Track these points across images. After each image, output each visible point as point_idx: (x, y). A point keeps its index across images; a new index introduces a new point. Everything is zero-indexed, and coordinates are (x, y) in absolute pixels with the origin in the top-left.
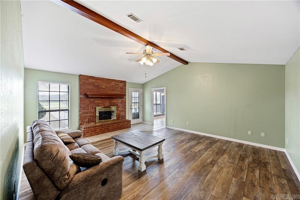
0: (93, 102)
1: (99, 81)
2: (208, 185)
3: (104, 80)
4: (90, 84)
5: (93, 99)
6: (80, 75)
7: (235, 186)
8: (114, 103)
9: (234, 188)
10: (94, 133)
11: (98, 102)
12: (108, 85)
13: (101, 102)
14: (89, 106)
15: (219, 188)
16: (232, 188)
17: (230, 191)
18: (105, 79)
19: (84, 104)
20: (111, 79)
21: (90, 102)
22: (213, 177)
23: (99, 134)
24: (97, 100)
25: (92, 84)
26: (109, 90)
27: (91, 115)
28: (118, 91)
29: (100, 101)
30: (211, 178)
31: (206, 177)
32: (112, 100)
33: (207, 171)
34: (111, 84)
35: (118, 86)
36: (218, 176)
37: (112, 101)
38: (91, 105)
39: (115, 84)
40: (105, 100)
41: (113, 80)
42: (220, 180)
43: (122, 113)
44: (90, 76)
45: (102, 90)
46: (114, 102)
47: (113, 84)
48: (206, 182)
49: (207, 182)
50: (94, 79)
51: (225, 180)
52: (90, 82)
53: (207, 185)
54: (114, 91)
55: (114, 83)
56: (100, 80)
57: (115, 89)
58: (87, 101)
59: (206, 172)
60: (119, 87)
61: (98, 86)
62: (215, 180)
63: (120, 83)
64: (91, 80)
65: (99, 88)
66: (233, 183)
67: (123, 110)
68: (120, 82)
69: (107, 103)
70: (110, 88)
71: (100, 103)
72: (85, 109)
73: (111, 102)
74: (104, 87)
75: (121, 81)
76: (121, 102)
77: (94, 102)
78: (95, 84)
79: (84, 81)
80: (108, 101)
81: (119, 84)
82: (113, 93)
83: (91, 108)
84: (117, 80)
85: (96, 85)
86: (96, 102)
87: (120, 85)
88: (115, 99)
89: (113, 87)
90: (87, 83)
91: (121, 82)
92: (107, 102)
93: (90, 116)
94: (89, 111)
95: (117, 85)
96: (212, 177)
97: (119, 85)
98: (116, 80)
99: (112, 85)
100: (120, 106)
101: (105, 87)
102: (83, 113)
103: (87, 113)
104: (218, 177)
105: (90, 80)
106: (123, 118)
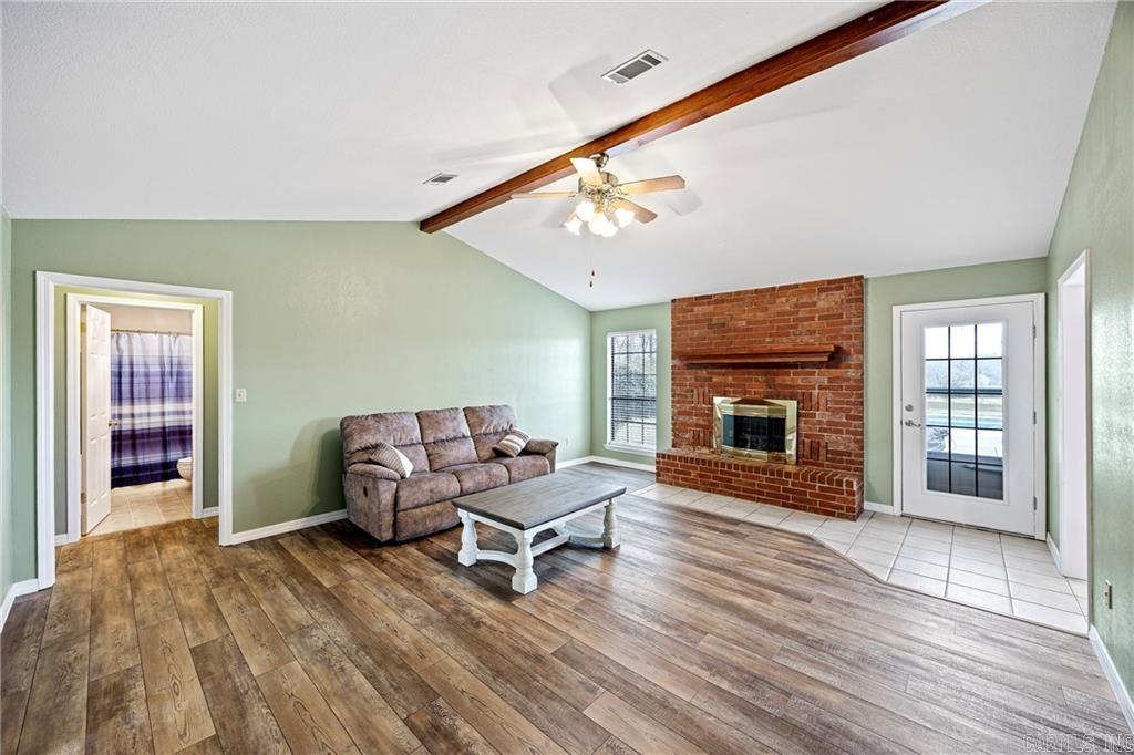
0: (706, 379)
1: (725, 305)
2: (330, 666)
3: (742, 299)
4: (697, 322)
5: (704, 372)
6: (673, 301)
7: (262, 742)
8: (790, 387)
9: (261, 730)
10: (682, 479)
11: (721, 379)
12: (760, 316)
13: (734, 380)
14: (695, 392)
15: (298, 686)
16: (266, 722)
17: (264, 711)
18: (746, 292)
19: (682, 385)
20: (774, 289)
21: (697, 380)
22: (351, 694)
23: (697, 488)
24: (718, 374)
25: (702, 321)
26: (765, 335)
27: (701, 422)
28: (812, 333)
29: (730, 378)
30: (347, 686)
31: (364, 675)
32: (775, 374)
33: (392, 690)
34: (774, 309)
35: (810, 311)
36: (347, 715)
37: (779, 380)
38: (701, 390)
39: (796, 305)
40: (749, 374)
41: (781, 288)
42: (324, 706)
43: (834, 436)
44: (697, 298)
45: (735, 337)
46: (789, 383)
47: (783, 304)
48: (343, 664)
49: (342, 669)
50: (709, 303)
51: (313, 725)
52: (696, 316)
53: (333, 662)
54: (788, 335)
55: (788, 300)
56: (729, 301)
57: (791, 327)
58: (690, 377)
59: (387, 685)
60: (817, 311)
61: (724, 325)
62: (335, 694)
63: (823, 295)
64: (700, 308)
65: (724, 332)
66: (278, 741)
67: (837, 424)
68: (821, 290)
69: (756, 383)
70: (768, 324)
71: (731, 385)
72: (684, 402)
73: (774, 380)
74: (744, 324)
75: (829, 282)
76: (826, 383)
77: (711, 379)
78: (711, 320)
79: (681, 315)
80: (760, 378)
81: (816, 299)
82: (784, 344)
83: (701, 399)
84: (803, 285)
85: (714, 322)
86: (715, 379)
87: (821, 304)
88: (792, 371)
89: (784, 320)
90: (688, 322)
91: (827, 290)
92: (757, 381)
93: (697, 425)
94: (693, 408)
95: (804, 305)
96: (355, 690)
97: (815, 304)
98: (797, 286)
99: (779, 309)
100: (823, 401)
101: (748, 323)
102: (680, 413)
103: (689, 414)
104: (340, 710)
105: (699, 310)
106: (841, 461)
